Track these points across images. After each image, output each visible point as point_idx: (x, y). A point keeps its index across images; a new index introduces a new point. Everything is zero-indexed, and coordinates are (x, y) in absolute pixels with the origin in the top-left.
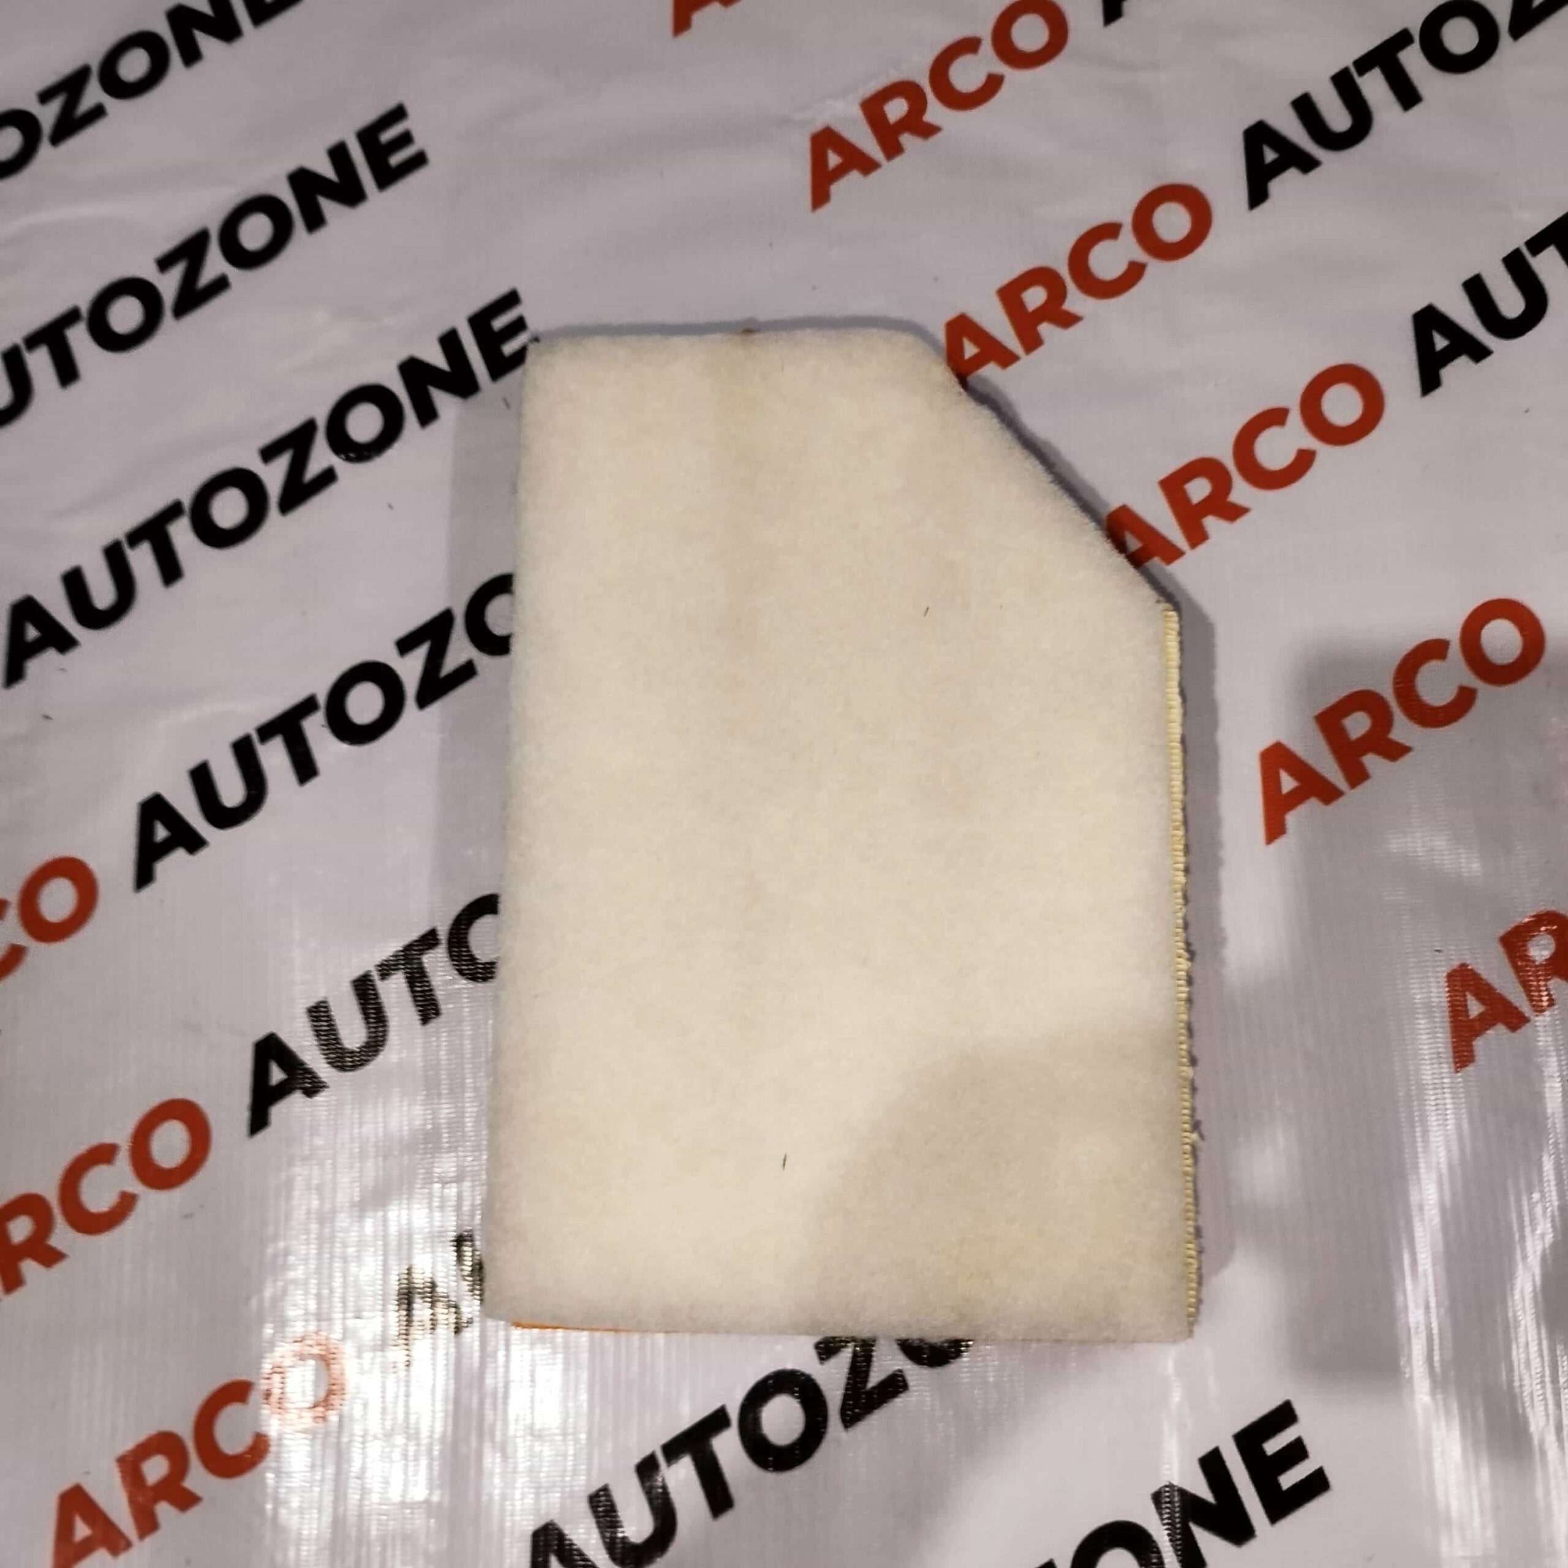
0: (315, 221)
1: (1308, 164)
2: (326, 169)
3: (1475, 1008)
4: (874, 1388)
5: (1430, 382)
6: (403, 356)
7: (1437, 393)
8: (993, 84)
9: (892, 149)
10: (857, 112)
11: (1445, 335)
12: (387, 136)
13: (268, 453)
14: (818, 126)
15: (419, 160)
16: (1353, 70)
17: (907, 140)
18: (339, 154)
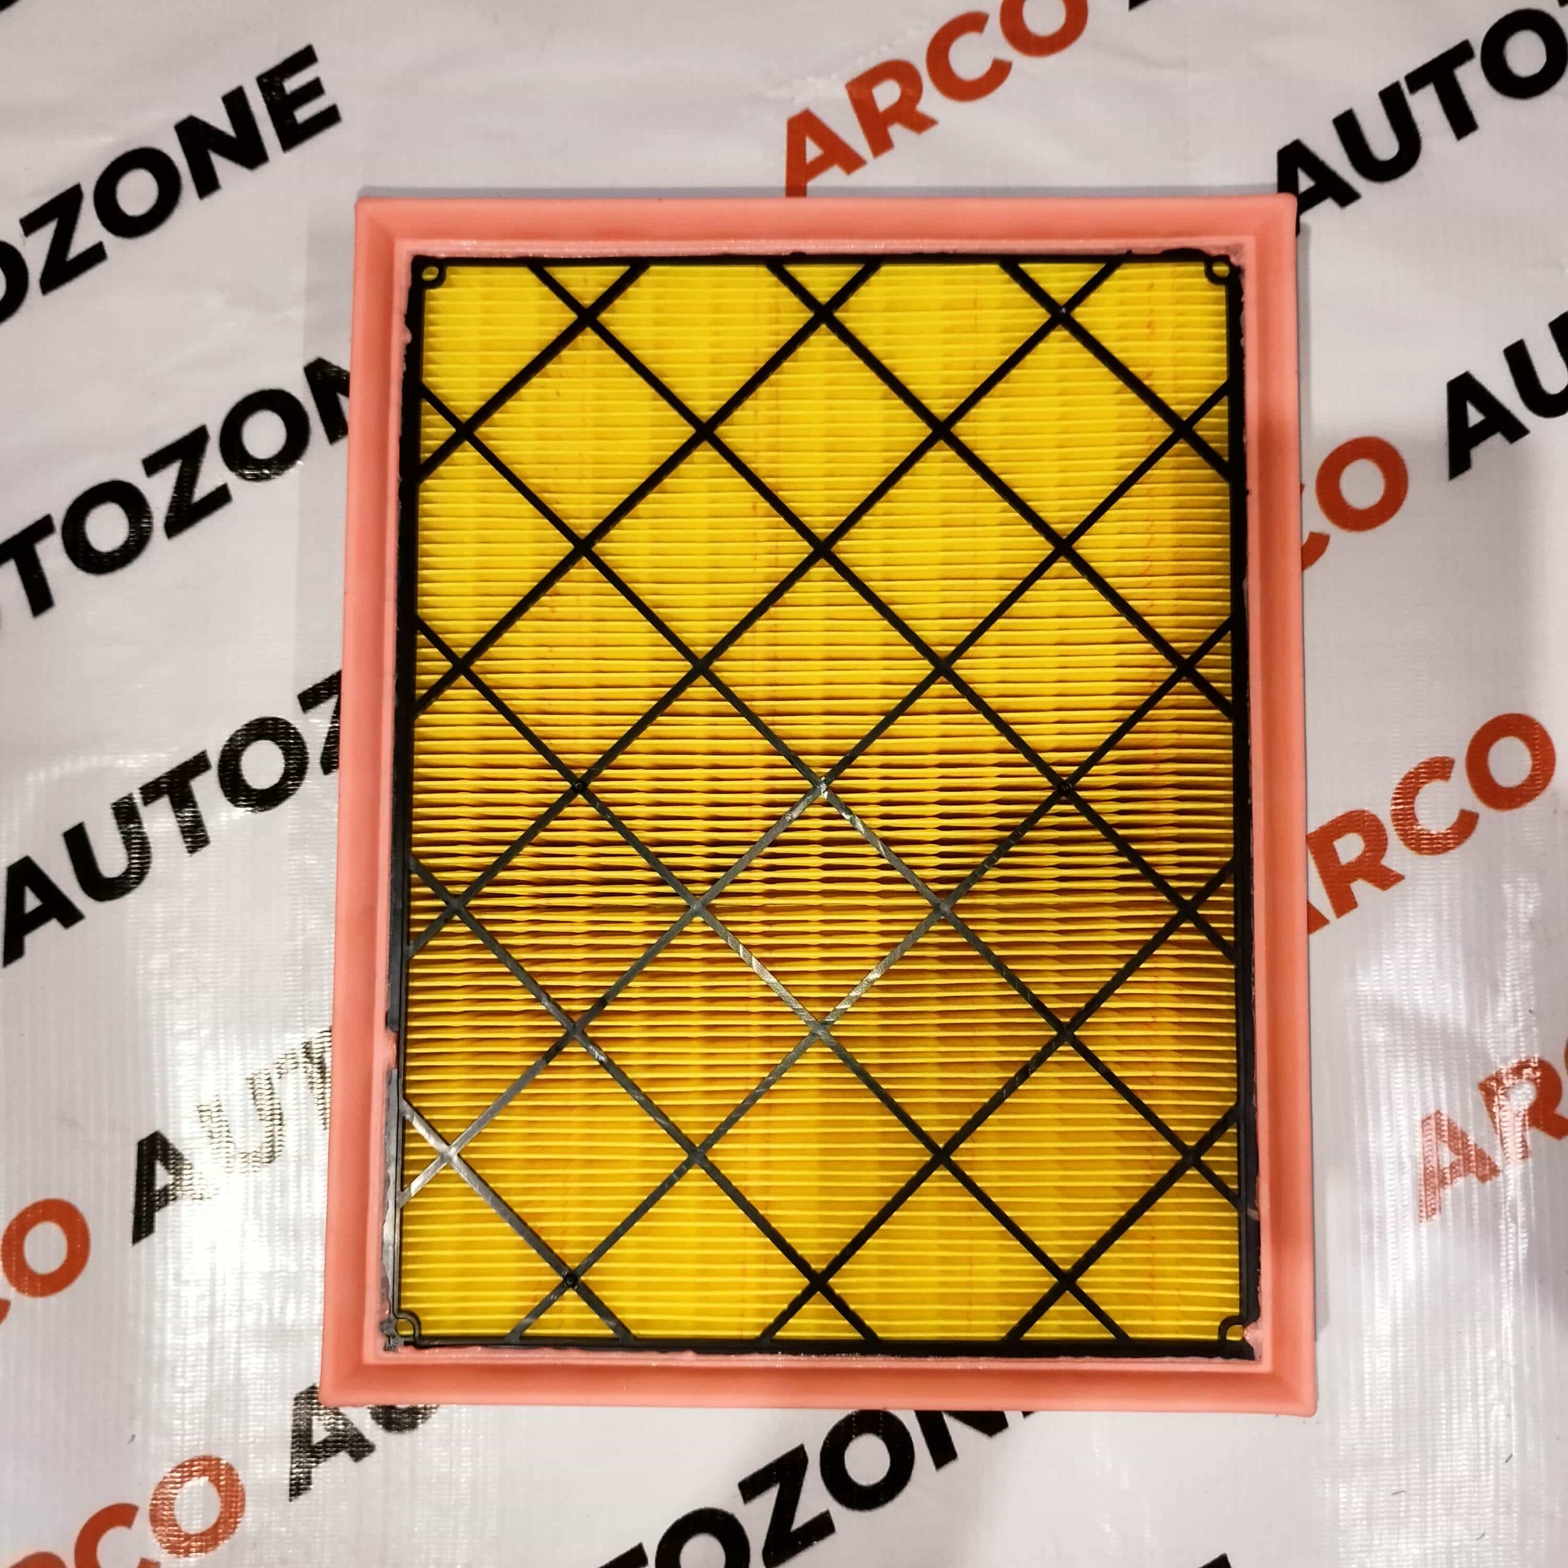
0: (207, 184)
1: (1346, 196)
2: (222, 122)
3: (1447, 1157)
4: (798, 1530)
5: (1459, 463)
6: (311, 358)
7: (1466, 476)
8: (999, 71)
9: (881, 144)
10: (844, 95)
11: (1480, 408)
12: (292, 84)
13: (153, 464)
14: (796, 110)
15: (330, 117)
16: (1404, 87)
17: (897, 132)
18: (235, 102)
